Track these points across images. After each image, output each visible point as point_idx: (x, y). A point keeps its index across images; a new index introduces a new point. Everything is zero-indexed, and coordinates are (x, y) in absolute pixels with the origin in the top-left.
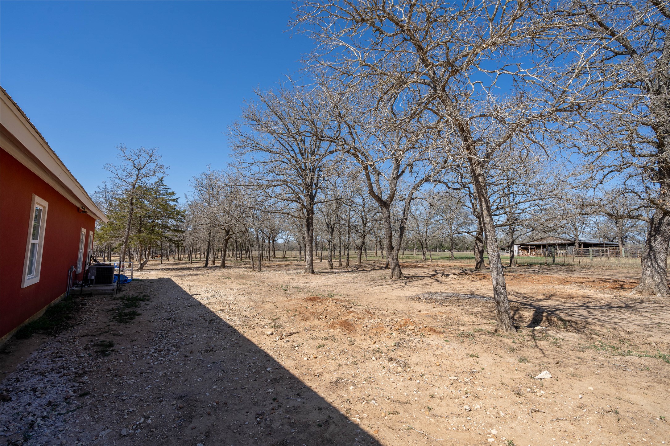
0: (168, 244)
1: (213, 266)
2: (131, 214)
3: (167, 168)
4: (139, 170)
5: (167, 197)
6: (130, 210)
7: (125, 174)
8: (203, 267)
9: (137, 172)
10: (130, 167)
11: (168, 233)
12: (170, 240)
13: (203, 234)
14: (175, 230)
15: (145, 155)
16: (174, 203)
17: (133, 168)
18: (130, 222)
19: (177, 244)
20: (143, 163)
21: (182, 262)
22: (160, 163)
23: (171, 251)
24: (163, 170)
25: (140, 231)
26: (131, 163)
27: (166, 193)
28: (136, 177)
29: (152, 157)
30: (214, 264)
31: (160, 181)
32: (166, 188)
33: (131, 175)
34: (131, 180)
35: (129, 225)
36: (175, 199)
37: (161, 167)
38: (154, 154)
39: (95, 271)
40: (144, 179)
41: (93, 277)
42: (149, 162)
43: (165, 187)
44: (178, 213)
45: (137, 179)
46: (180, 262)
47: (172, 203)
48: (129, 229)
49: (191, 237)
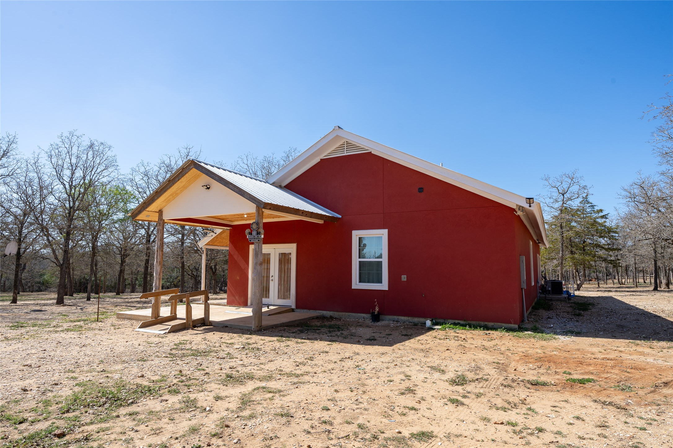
0: (604, 265)
1: (668, 290)
2: (563, 237)
3: (590, 188)
4: (563, 195)
5: (594, 215)
6: (561, 233)
7: (552, 200)
8: (652, 291)
9: (562, 197)
10: (555, 194)
11: (601, 253)
12: (605, 260)
13: (646, 250)
14: (609, 249)
15: (567, 179)
16: (603, 220)
17: (558, 194)
18: (562, 244)
19: (615, 264)
20: (565, 186)
21: (624, 286)
22: (583, 184)
23: (608, 274)
24: (587, 191)
25: (572, 252)
26: (555, 190)
27: (593, 211)
28: (562, 202)
29: (574, 180)
30: (669, 288)
31: (585, 200)
32: (592, 206)
33: (557, 201)
34: (558, 205)
35: (563, 248)
36: (604, 216)
37: (584, 187)
38: (575, 176)
39: (550, 284)
40: (569, 202)
41: (550, 289)
42: (572, 185)
43: (590, 205)
44: (610, 230)
45: (563, 203)
46: (622, 286)
47: (600, 221)
48: (563, 251)
49: (632, 255)
